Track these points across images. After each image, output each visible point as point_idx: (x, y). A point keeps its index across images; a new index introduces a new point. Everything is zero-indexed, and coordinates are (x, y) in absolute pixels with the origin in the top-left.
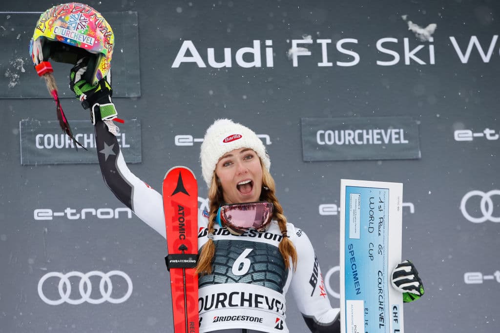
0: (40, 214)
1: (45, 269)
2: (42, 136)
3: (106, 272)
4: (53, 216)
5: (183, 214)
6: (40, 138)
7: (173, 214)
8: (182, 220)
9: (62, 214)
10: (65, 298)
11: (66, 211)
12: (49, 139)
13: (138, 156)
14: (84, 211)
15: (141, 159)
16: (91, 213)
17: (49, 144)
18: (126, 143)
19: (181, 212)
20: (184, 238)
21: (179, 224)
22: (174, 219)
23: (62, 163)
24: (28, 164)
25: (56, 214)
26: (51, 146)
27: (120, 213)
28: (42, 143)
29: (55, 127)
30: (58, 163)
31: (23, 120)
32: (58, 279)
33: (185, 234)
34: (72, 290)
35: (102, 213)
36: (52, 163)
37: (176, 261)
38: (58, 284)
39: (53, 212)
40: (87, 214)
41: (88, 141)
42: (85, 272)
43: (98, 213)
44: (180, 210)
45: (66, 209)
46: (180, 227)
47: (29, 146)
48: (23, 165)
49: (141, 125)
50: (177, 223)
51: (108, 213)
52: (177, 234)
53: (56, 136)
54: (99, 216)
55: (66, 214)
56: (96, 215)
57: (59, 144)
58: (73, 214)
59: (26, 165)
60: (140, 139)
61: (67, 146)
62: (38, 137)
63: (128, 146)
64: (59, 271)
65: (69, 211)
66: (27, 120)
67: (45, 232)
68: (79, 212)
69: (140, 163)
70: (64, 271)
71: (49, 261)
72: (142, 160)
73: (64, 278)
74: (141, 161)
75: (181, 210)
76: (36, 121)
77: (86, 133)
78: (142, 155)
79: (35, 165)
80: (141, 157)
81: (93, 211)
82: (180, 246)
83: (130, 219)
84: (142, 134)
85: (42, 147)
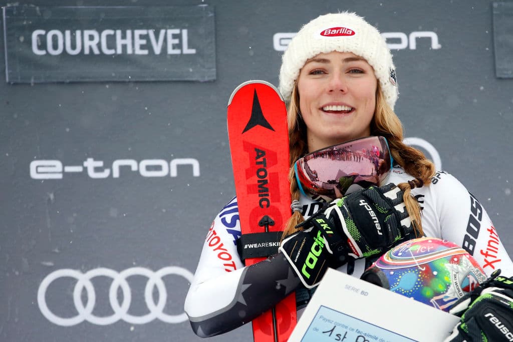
0: (40, 170)
1: (50, 264)
2: (43, 32)
3: (155, 269)
4: (63, 172)
5: (264, 162)
6: (40, 36)
7: (247, 165)
8: (262, 173)
9: (78, 169)
10: (85, 314)
11: (86, 164)
12: (55, 38)
13: (210, 68)
14: (117, 164)
15: (215, 74)
16: (129, 167)
17: (55, 47)
18: (190, 46)
19: (261, 160)
20: (268, 206)
21: (259, 182)
22: (248, 174)
23: (79, 80)
24: (19, 81)
25: (69, 169)
26: (59, 51)
27: (180, 167)
28: (43, 45)
29: (65, 18)
30: (71, 80)
31: (9, 5)
32: (73, 281)
33: (269, 198)
34: (97, 300)
35: (149, 168)
36: (60, 80)
37: (255, 246)
38: (72, 290)
39: (64, 165)
40: (123, 169)
41: (124, 42)
42: (119, 270)
43: (142, 167)
44: (258, 157)
45: (86, 160)
46: (259, 186)
47: (21, 49)
48: (9, 83)
49: (215, 16)
50: (255, 180)
51: (158, 168)
52: (255, 198)
53: (68, 33)
54: (144, 173)
55: (85, 169)
56: (138, 172)
57: (74, 47)
58: (97, 170)
59: (15, 84)
60: (214, 39)
61: (87, 52)
62: (35, 34)
63: (193, 51)
64: (74, 267)
65: (90, 164)
66: (16, 4)
67: (49, 199)
68: (108, 165)
69: (214, 81)
70: (83, 267)
71: (57, 251)
72: (217, 75)
73: (84, 279)
74: (215, 78)
75: (262, 156)
76: (33, 6)
77: (118, 29)
78: (217, 68)
79: (30, 84)
80: (214, 70)
81: (133, 164)
82: (260, 218)
83: (196, 178)
84: (216, 30)
85: (43, 53)
